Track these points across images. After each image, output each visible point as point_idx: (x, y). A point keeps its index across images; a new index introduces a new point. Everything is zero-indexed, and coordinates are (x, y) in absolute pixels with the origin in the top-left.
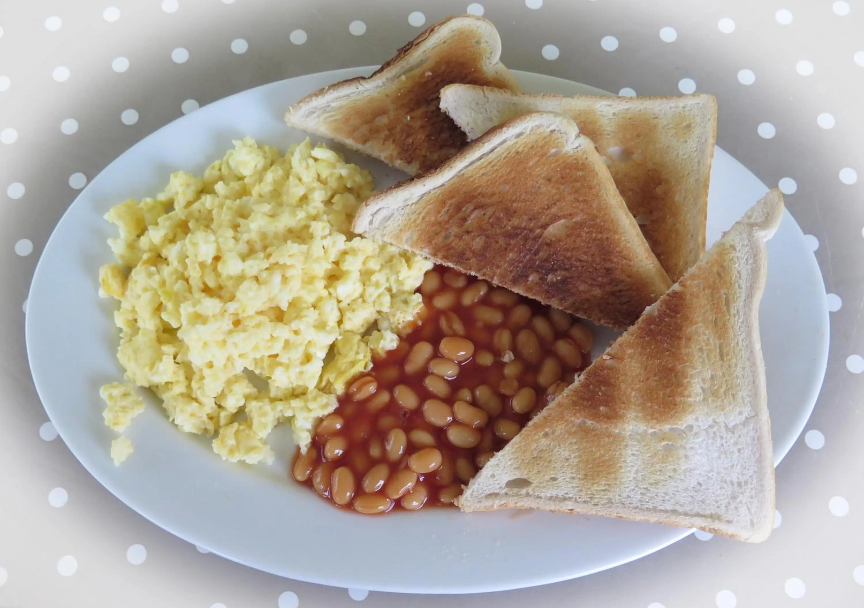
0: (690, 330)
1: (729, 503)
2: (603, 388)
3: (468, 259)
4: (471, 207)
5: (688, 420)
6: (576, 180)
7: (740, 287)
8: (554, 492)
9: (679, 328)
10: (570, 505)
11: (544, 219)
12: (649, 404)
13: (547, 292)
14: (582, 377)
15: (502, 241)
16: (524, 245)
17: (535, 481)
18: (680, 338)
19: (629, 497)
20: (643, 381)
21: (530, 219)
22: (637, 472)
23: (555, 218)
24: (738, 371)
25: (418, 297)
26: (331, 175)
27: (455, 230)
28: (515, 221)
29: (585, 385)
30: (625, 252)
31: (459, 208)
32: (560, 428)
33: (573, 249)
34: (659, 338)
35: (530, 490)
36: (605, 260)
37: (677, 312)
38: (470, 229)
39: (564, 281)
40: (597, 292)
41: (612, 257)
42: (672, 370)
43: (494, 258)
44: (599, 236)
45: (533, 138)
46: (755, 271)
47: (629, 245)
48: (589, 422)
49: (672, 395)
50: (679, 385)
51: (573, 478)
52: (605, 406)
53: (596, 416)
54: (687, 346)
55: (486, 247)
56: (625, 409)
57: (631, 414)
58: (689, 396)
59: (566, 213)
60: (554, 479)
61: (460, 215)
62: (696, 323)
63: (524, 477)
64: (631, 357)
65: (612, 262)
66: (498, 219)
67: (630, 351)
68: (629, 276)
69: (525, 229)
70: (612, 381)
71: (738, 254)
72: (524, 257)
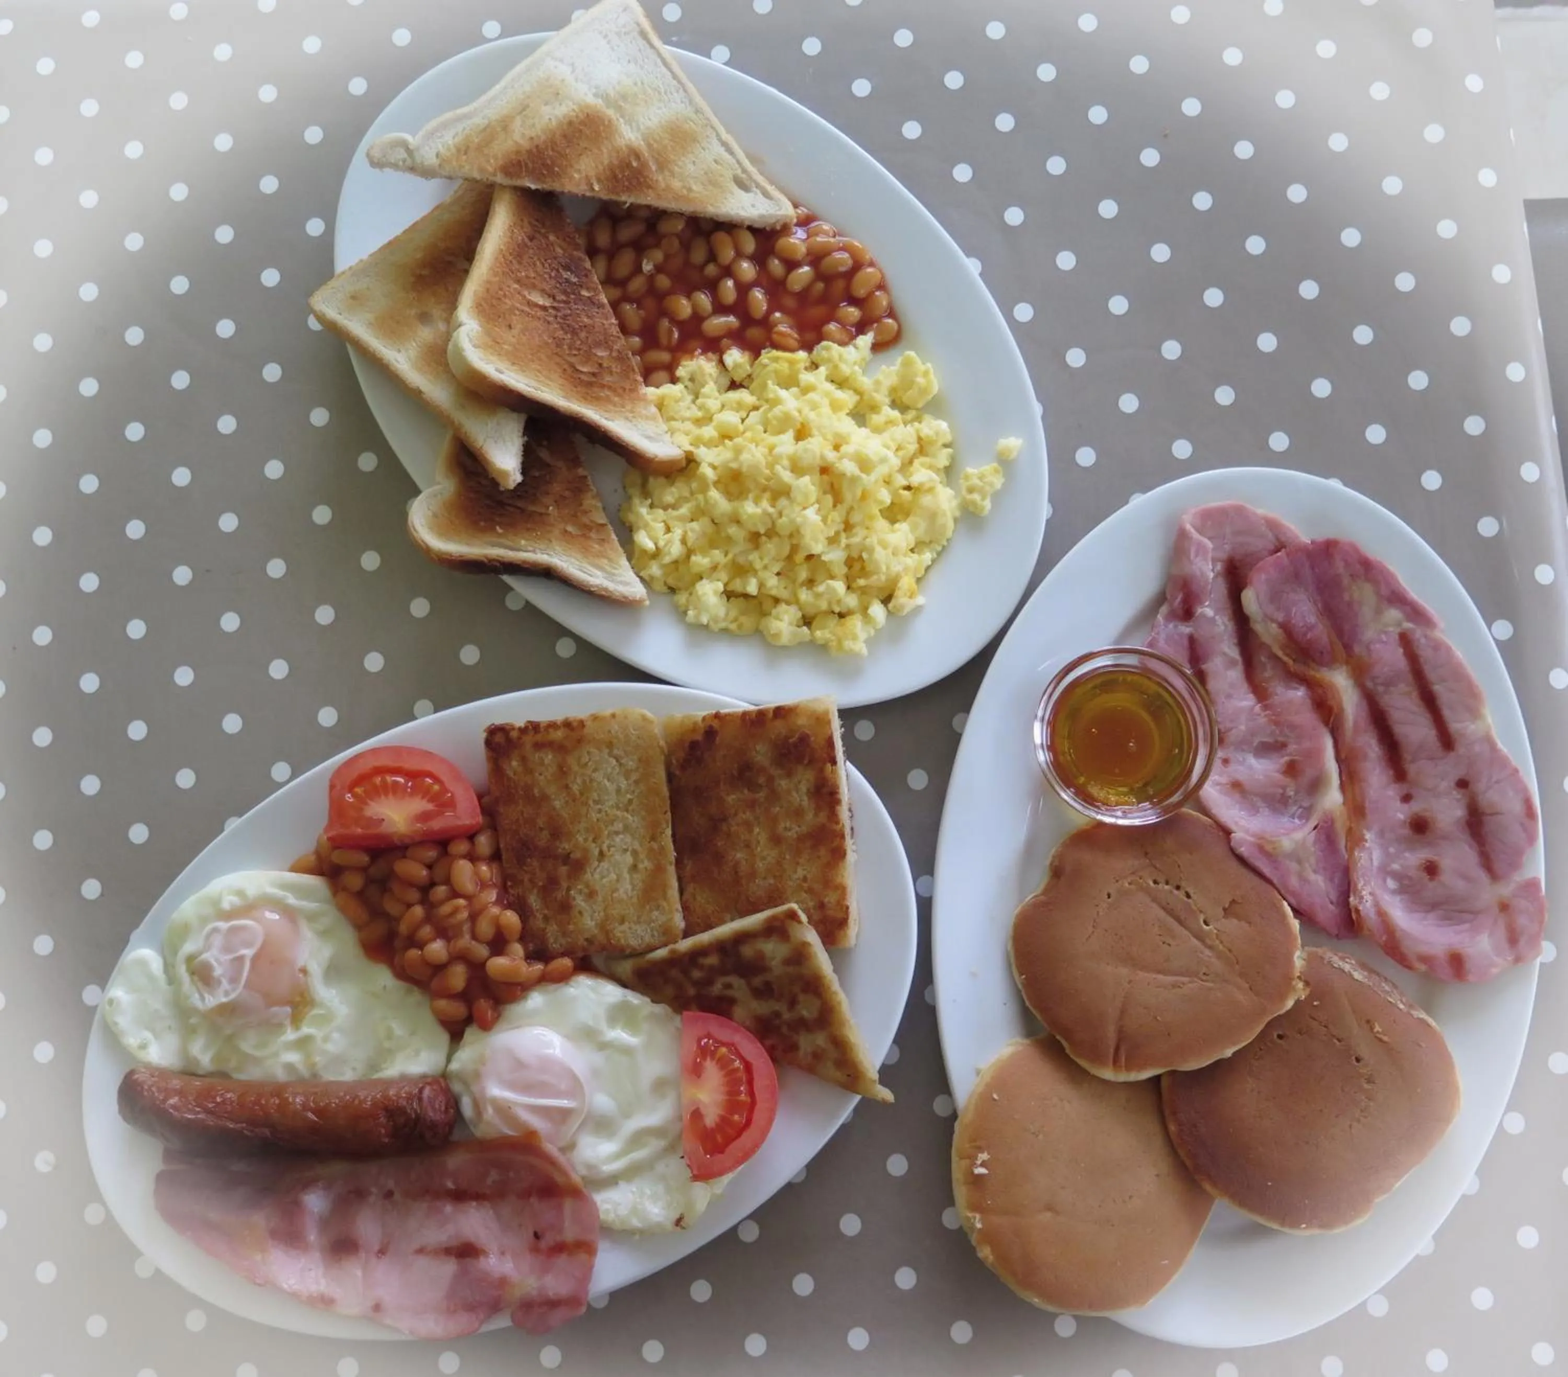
0: (525, 144)
1: (625, 33)
2: (620, 176)
3: (619, 351)
4: (583, 377)
5: (590, 100)
6: (493, 306)
7: (464, 129)
8: (727, 156)
9: (529, 152)
10: (725, 136)
11: (540, 313)
12: (603, 134)
13: (586, 276)
14: (623, 198)
15: (583, 335)
16: (570, 315)
17: (729, 174)
18: (537, 146)
19: (682, 102)
20: (591, 151)
21: (549, 322)
22: (660, 108)
23: (530, 304)
24: (527, 88)
25: (681, 372)
26: (655, 520)
27: (608, 379)
28: (560, 334)
29: (628, 189)
30: (509, 234)
31: (590, 384)
32: (676, 184)
33: (540, 275)
34: (549, 162)
35: (739, 171)
36: (526, 245)
37: (519, 162)
38: (597, 366)
39: (567, 268)
40: (552, 238)
41: (520, 242)
42: (565, 136)
43: (600, 332)
44: (514, 262)
45: (494, 358)
46: (445, 126)
47: (502, 234)
48: (654, 168)
49: (582, 123)
50: (570, 123)
51: (703, 149)
52: (631, 164)
53: (644, 165)
54: (538, 137)
55: (598, 344)
56: (622, 149)
57: (621, 142)
58: (573, 110)
59: (520, 298)
60: (716, 161)
61: (594, 379)
62: (516, 142)
63: (733, 183)
64: (579, 171)
65: (523, 239)
66: (570, 348)
67: (576, 176)
68: (522, 220)
69: (559, 323)
70: (608, 173)
71: (440, 146)
72: (578, 309)
